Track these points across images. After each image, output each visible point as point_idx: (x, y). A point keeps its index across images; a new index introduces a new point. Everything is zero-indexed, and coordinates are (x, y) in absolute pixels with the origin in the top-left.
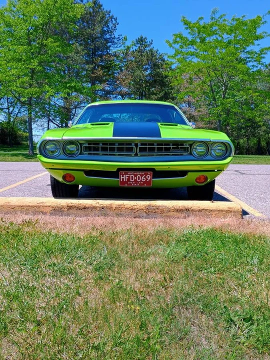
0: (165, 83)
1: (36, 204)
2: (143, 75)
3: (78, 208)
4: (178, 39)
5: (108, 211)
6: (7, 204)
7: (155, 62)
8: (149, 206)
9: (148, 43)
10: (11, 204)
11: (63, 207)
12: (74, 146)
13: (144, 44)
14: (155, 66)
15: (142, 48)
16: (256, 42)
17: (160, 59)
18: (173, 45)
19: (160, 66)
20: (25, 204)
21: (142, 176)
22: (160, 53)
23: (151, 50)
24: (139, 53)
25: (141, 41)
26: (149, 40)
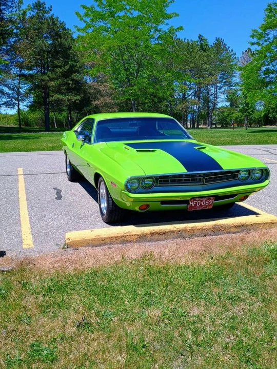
0: (69, 55)
1: (124, 234)
2: (45, 45)
3: (159, 233)
4: (90, 13)
5: (183, 233)
6: (98, 237)
7: (57, 32)
8: (215, 225)
9: (47, 9)
10: (101, 237)
11: (147, 234)
12: (151, 179)
13: (42, 10)
14: (58, 35)
15: (41, 14)
16: (166, 21)
17: (61, 27)
18: (84, 18)
19: (62, 35)
20: (114, 235)
21: (206, 201)
22: (60, 21)
23: (51, 18)
24: (37, 19)
25: (38, 6)
26: (47, 6)
